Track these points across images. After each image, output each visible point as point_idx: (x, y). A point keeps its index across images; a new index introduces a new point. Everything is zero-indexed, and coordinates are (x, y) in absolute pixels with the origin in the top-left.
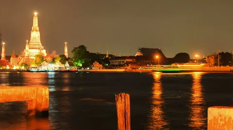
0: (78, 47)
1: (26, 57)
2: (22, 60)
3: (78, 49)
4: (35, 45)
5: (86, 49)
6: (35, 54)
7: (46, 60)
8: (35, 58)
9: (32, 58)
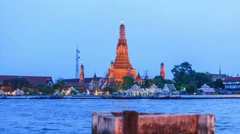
0: (180, 64)
1: (111, 79)
2: (105, 84)
3: (181, 68)
4: (122, 63)
5: (190, 68)
6: (122, 76)
7: (137, 83)
8: (122, 81)
9: (119, 80)
